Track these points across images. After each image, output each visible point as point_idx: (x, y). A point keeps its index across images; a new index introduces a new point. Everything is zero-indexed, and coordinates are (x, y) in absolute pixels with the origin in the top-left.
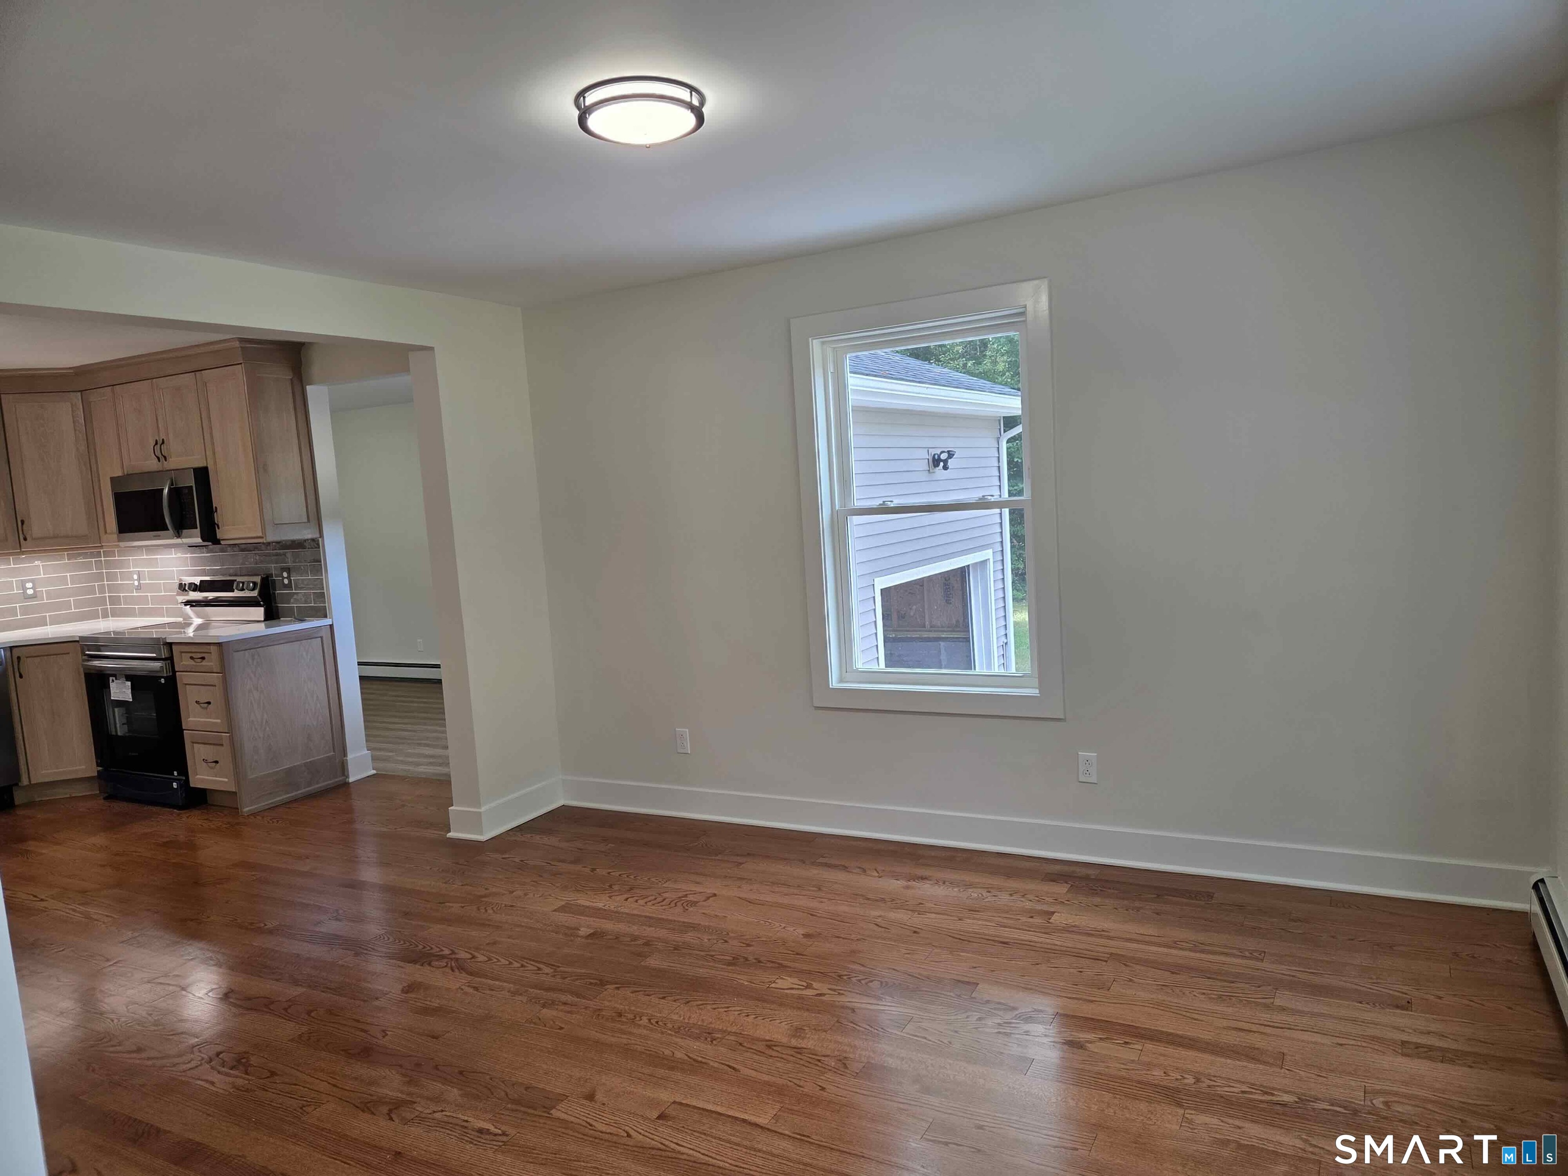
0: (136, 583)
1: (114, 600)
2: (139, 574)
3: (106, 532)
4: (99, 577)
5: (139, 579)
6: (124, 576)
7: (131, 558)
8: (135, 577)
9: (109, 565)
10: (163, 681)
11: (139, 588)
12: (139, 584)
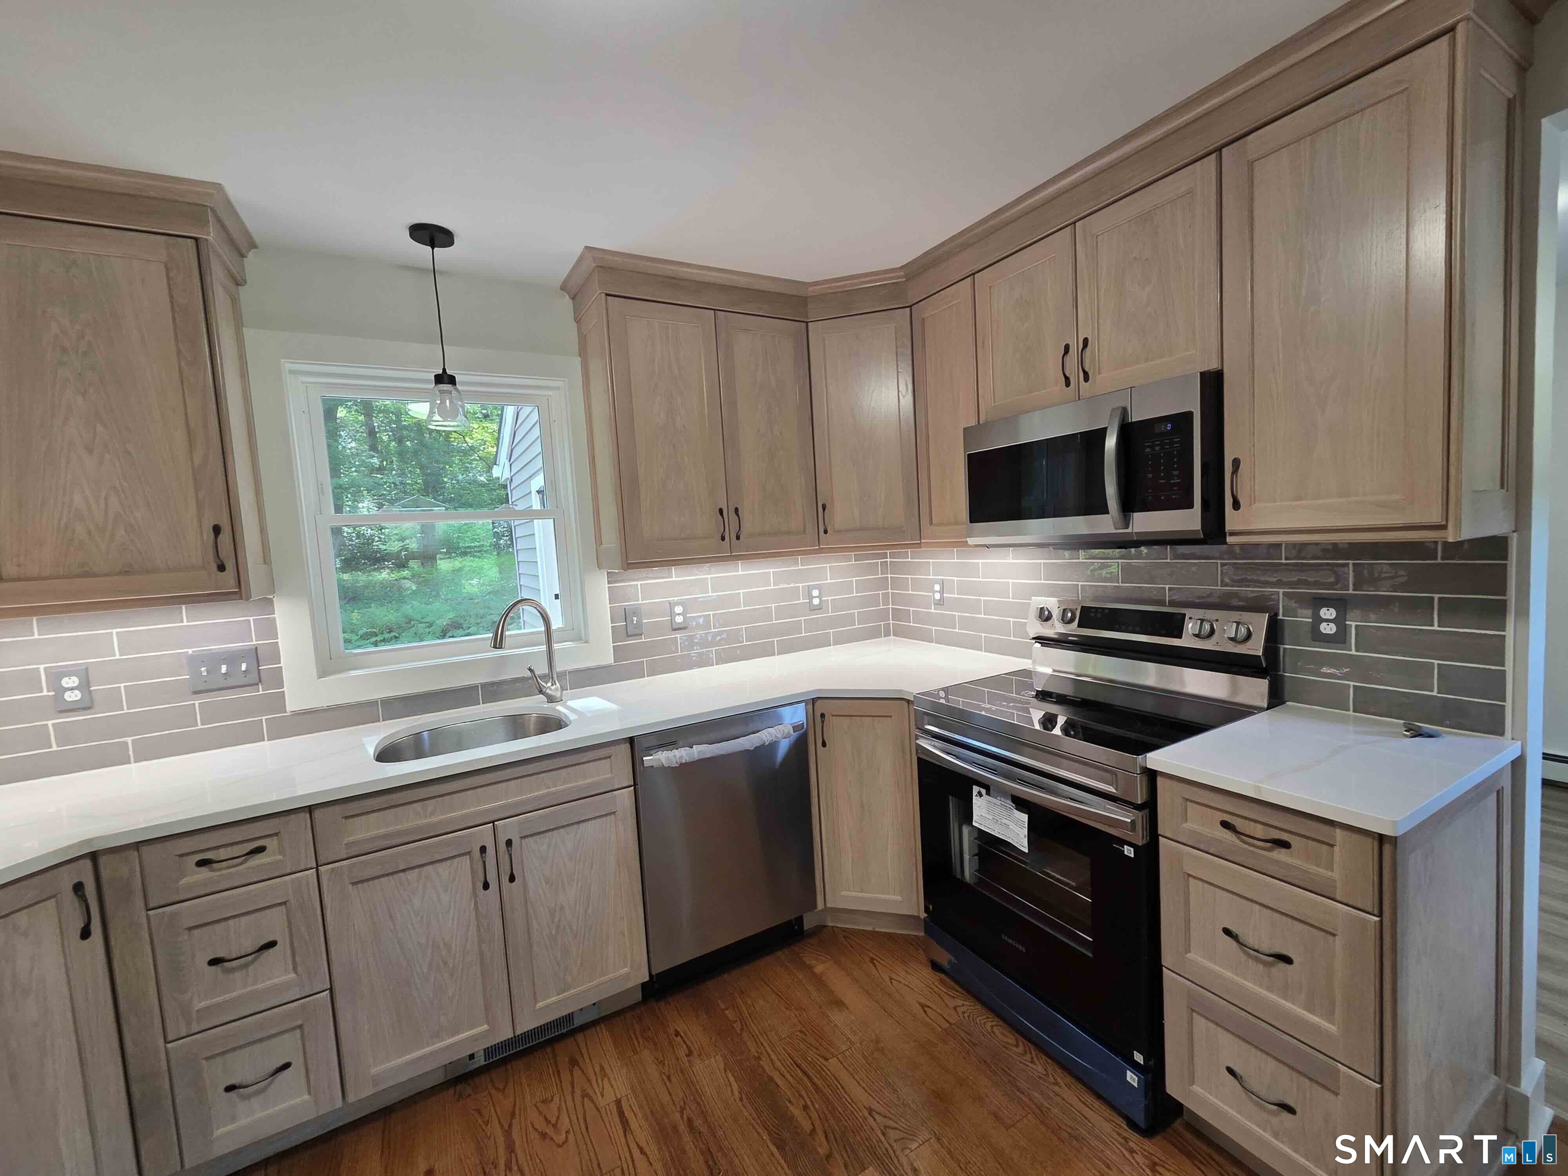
0: (937, 596)
1: (898, 615)
2: (942, 584)
3: (931, 523)
4: (883, 584)
5: (942, 592)
6: (917, 585)
7: (931, 561)
8: (937, 587)
9: (895, 568)
10: (1129, 851)
11: (940, 603)
12: (942, 598)
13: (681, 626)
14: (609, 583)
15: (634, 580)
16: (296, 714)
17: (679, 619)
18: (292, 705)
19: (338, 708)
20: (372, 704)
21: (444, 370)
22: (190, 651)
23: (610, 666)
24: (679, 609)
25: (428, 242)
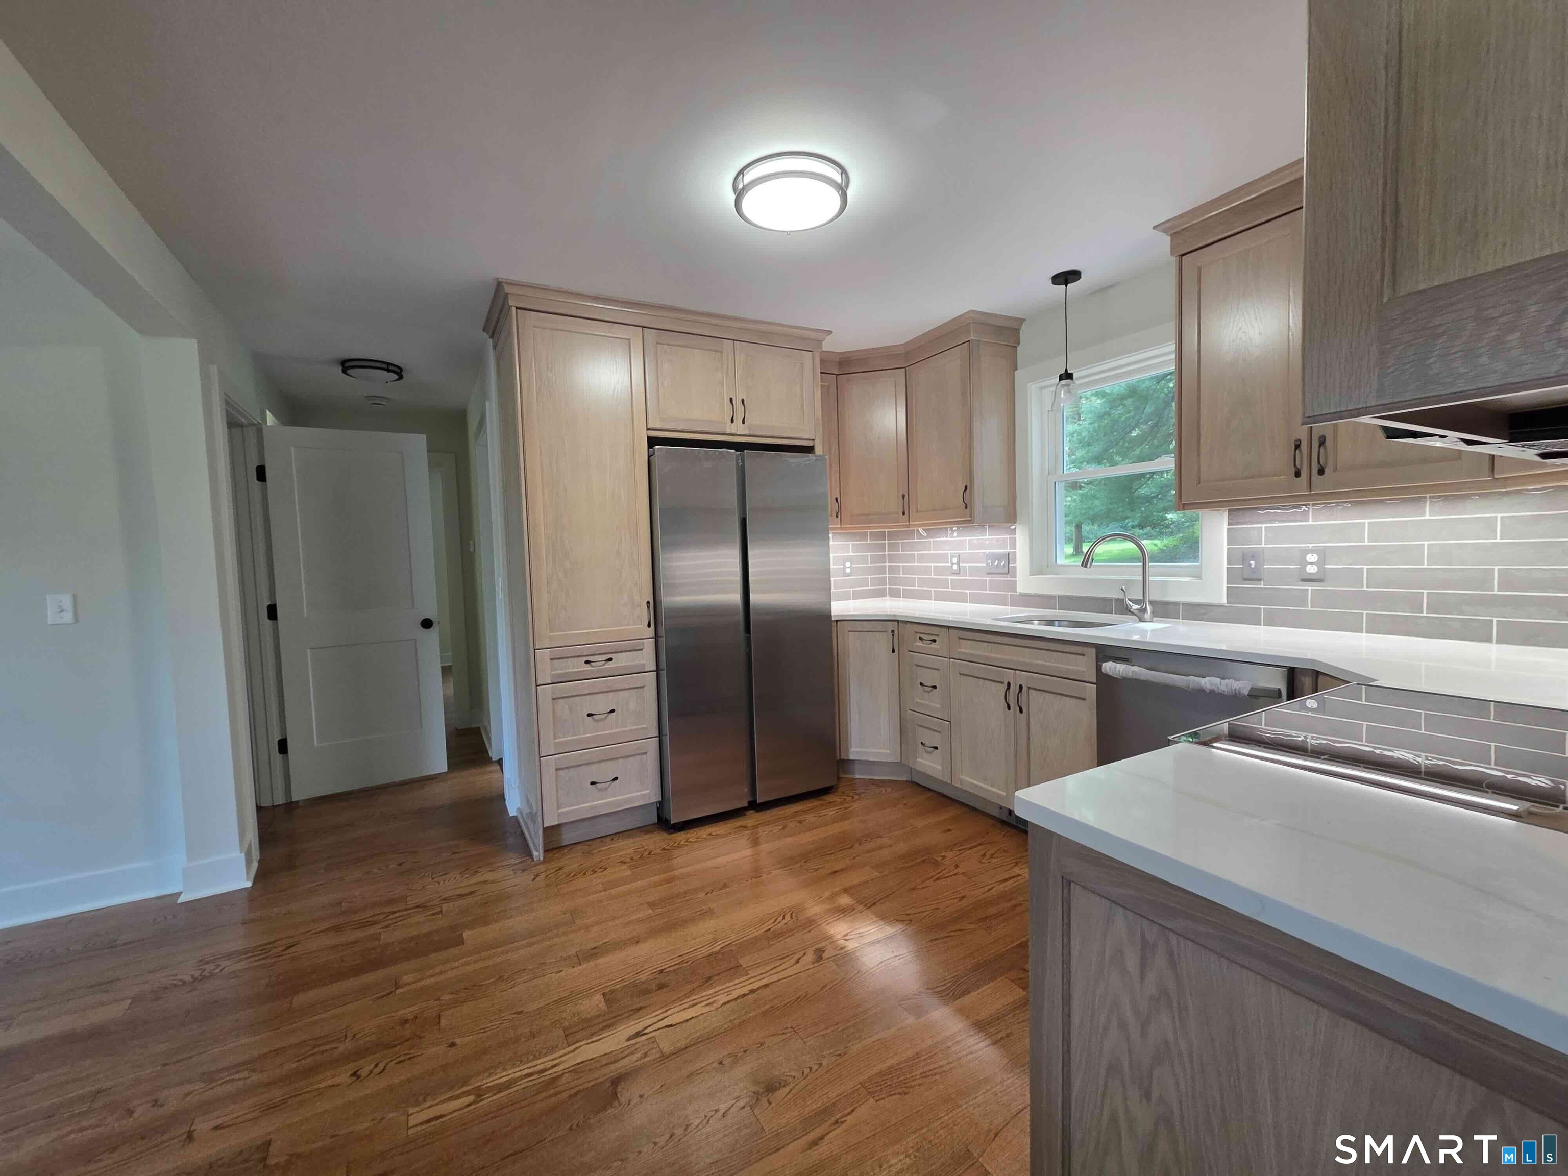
13: (1313, 577)
14: (1229, 524)
15: (1258, 523)
16: (1022, 595)
17: (1311, 569)
18: (1020, 589)
19: (1039, 596)
20: (1051, 598)
21: (1066, 370)
22: (987, 551)
23: (1222, 606)
24: (1312, 558)
25: (1064, 282)
